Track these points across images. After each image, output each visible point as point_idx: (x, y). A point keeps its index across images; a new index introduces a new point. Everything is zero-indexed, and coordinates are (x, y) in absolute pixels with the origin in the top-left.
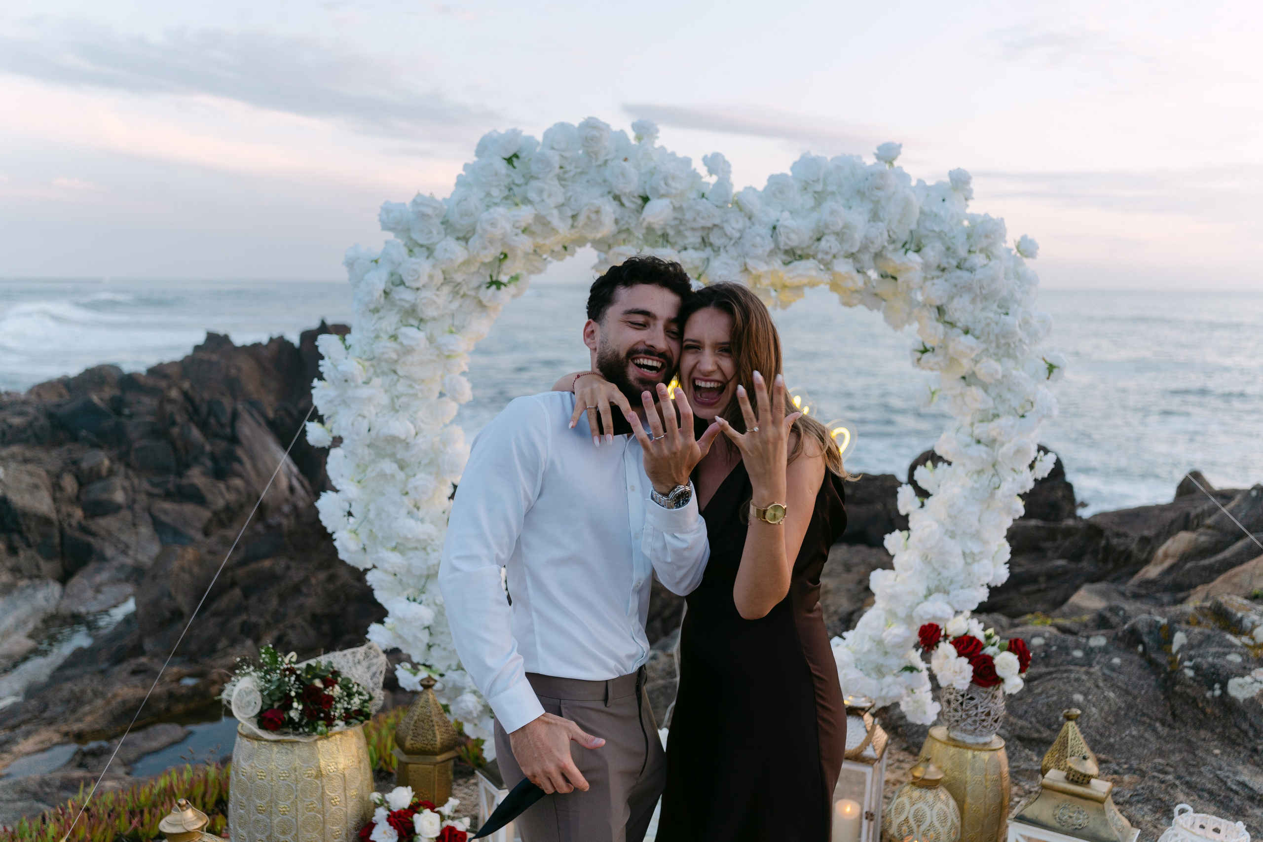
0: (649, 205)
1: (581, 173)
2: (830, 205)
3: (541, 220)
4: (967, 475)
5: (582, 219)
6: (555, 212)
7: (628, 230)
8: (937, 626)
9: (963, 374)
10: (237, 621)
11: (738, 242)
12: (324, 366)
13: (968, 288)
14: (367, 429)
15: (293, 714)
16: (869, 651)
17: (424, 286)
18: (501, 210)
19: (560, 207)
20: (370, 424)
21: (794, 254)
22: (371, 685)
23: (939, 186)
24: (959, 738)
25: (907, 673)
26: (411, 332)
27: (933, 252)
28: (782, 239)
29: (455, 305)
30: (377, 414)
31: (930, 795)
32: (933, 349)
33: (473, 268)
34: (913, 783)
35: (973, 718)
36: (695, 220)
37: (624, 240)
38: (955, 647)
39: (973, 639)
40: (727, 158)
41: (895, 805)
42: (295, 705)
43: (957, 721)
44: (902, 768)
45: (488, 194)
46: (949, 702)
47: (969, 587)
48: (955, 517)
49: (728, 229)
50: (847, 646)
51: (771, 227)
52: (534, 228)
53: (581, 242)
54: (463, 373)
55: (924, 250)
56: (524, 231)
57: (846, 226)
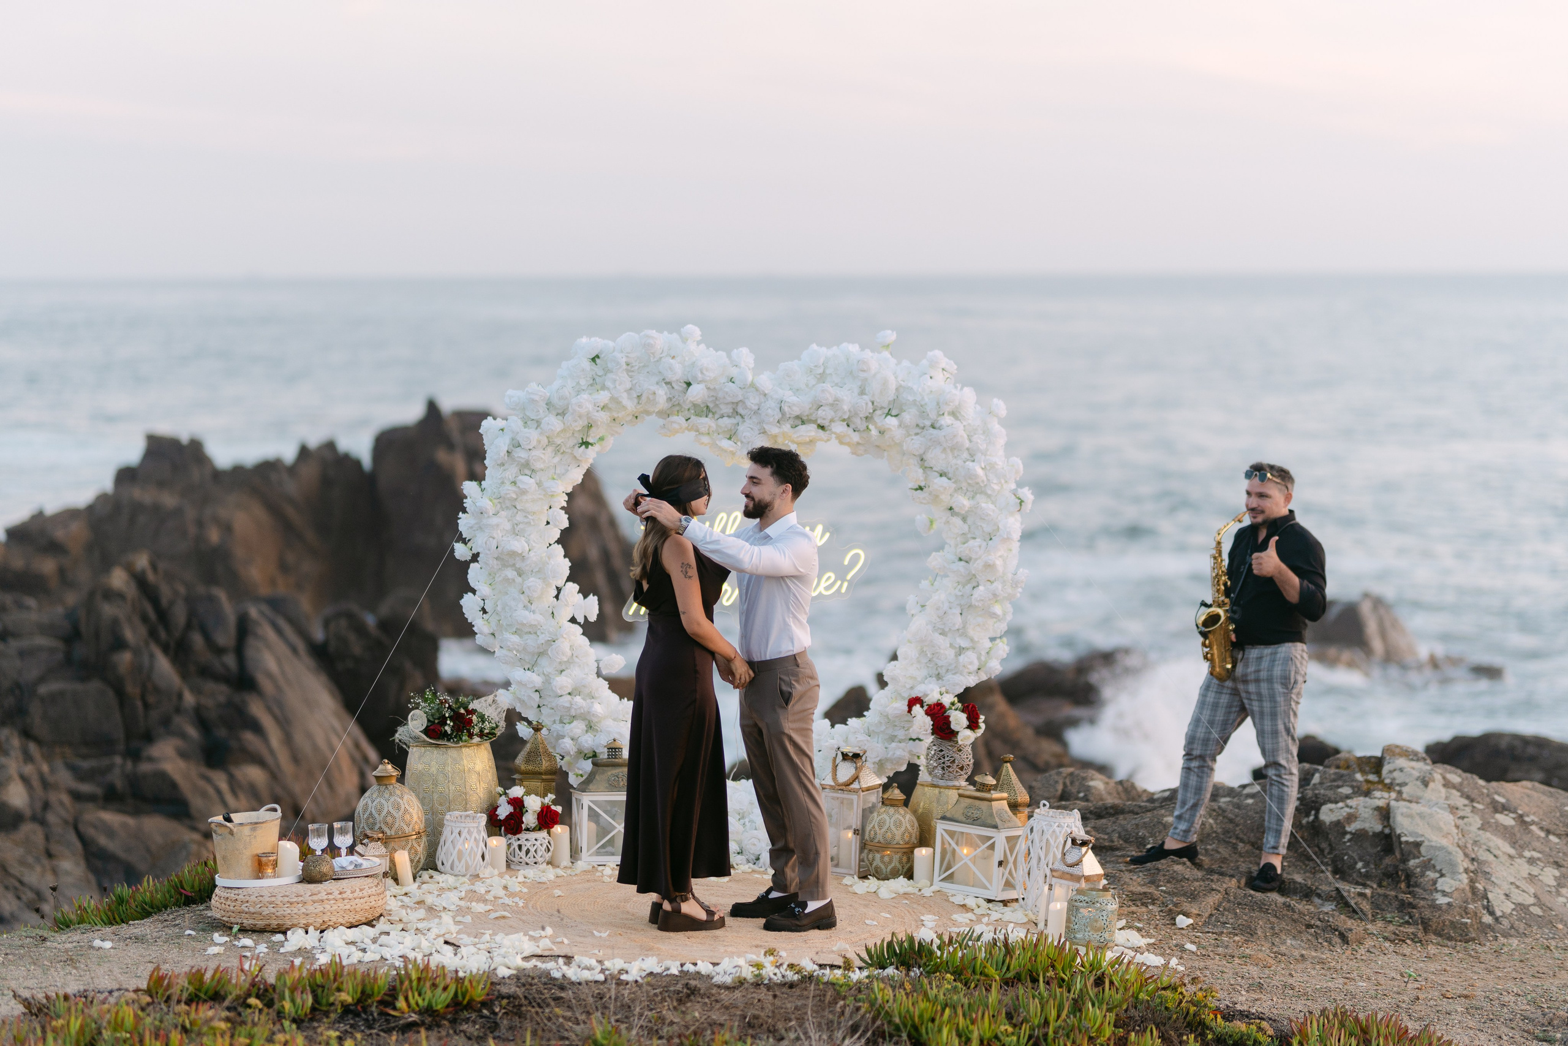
0: (691, 388)
1: (644, 366)
3: (614, 400)
5: (644, 398)
6: (625, 395)
7: (678, 405)
8: (923, 698)
9: (947, 507)
11: (757, 412)
12: (467, 503)
13: (940, 442)
14: (496, 547)
15: (447, 728)
17: (534, 447)
18: (586, 395)
19: (629, 391)
20: (498, 543)
21: (801, 420)
22: (497, 719)
24: (935, 783)
25: (911, 742)
26: (526, 479)
27: (908, 417)
28: (787, 410)
29: (556, 460)
30: (502, 536)
31: (892, 810)
33: (568, 435)
36: (724, 398)
38: (927, 710)
39: (941, 706)
42: (448, 722)
45: (578, 383)
49: (748, 404)
51: (779, 403)
52: (610, 406)
53: (647, 413)
54: (563, 508)
55: (903, 414)
56: (604, 408)
57: (837, 400)
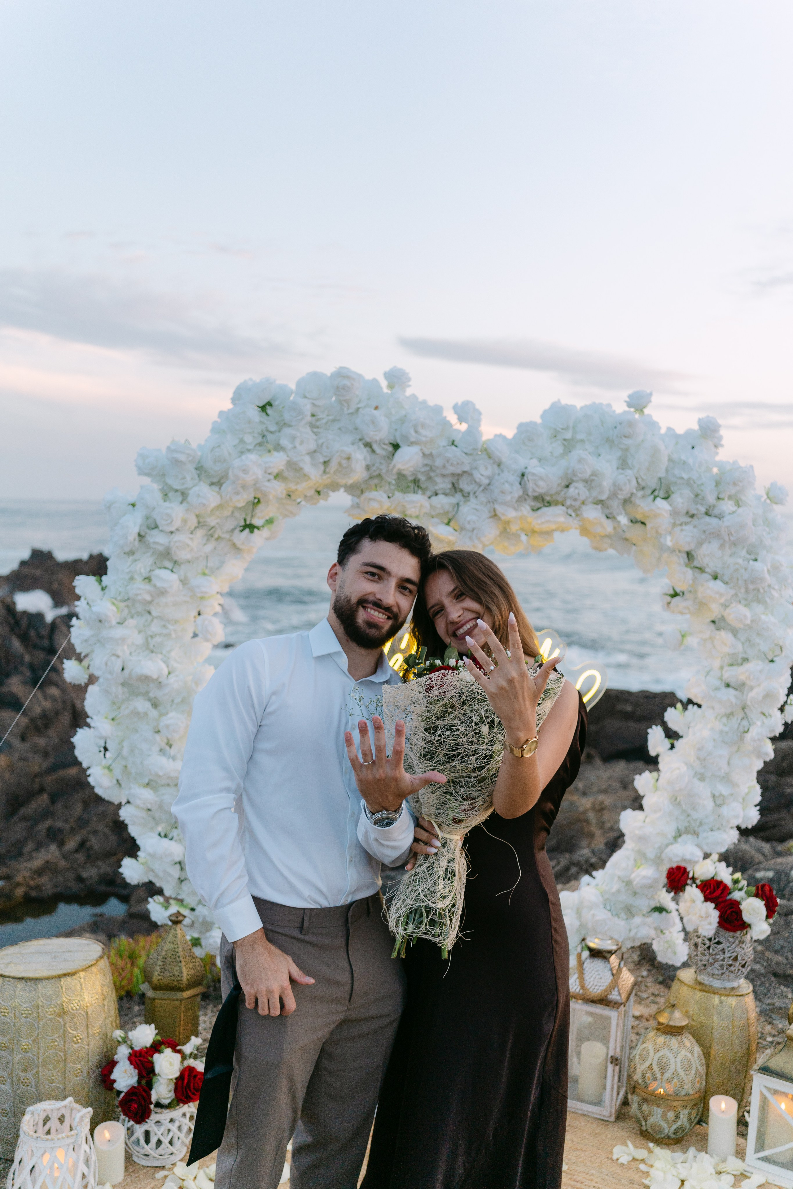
0: (399, 452)
1: (334, 420)
2: (578, 452)
3: (293, 466)
4: (716, 717)
5: (333, 466)
6: (307, 459)
7: (379, 476)
8: (685, 869)
9: (713, 619)
10: (43, 826)
11: (486, 488)
12: (81, 606)
13: (717, 535)
14: (121, 668)
16: (618, 891)
17: (177, 530)
18: (253, 457)
19: (313, 453)
20: (124, 663)
21: (543, 500)
23: (689, 433)
24: (706, 982)
25: (656, 914)
26: (165, 574)
27: (682, 499)
28: (530, 486)
29: (209, 547)
30: (131, 654)
31: (674, 1042)
32: (683, 594)
33: (227, 513)
34: (658, 1029)
35: (720, 963)
36: (444, 467)
37: (376, 486)
38: (702, 891)
39: (720, 883)
40: (478, 407)
41: (639, 1051)
43: (705, 965)
44: (656, 1003)
45: (242, 441)
46: (696, 945)
47: (719, 829)
48: (704, 760)
49: (477, 476)
50: (597, 885)
51: (520, 475)
52: (286, 474)
53: (334, 487)
54: (216, 614)
55: (673, 497)
56: (277, 477)
57: (594, 474)
